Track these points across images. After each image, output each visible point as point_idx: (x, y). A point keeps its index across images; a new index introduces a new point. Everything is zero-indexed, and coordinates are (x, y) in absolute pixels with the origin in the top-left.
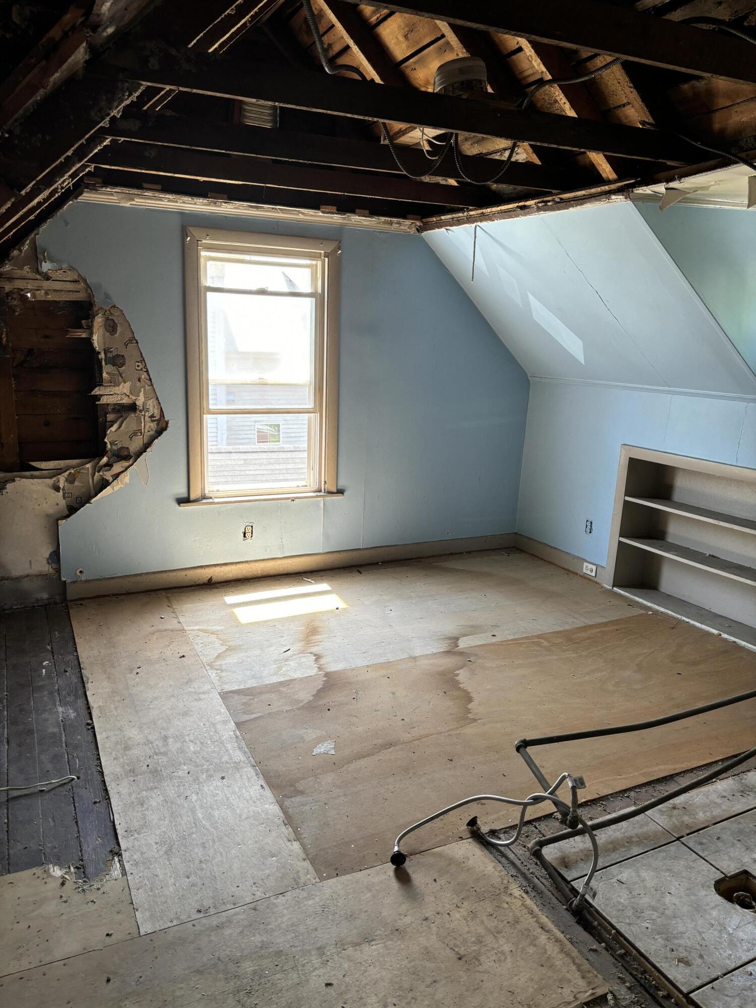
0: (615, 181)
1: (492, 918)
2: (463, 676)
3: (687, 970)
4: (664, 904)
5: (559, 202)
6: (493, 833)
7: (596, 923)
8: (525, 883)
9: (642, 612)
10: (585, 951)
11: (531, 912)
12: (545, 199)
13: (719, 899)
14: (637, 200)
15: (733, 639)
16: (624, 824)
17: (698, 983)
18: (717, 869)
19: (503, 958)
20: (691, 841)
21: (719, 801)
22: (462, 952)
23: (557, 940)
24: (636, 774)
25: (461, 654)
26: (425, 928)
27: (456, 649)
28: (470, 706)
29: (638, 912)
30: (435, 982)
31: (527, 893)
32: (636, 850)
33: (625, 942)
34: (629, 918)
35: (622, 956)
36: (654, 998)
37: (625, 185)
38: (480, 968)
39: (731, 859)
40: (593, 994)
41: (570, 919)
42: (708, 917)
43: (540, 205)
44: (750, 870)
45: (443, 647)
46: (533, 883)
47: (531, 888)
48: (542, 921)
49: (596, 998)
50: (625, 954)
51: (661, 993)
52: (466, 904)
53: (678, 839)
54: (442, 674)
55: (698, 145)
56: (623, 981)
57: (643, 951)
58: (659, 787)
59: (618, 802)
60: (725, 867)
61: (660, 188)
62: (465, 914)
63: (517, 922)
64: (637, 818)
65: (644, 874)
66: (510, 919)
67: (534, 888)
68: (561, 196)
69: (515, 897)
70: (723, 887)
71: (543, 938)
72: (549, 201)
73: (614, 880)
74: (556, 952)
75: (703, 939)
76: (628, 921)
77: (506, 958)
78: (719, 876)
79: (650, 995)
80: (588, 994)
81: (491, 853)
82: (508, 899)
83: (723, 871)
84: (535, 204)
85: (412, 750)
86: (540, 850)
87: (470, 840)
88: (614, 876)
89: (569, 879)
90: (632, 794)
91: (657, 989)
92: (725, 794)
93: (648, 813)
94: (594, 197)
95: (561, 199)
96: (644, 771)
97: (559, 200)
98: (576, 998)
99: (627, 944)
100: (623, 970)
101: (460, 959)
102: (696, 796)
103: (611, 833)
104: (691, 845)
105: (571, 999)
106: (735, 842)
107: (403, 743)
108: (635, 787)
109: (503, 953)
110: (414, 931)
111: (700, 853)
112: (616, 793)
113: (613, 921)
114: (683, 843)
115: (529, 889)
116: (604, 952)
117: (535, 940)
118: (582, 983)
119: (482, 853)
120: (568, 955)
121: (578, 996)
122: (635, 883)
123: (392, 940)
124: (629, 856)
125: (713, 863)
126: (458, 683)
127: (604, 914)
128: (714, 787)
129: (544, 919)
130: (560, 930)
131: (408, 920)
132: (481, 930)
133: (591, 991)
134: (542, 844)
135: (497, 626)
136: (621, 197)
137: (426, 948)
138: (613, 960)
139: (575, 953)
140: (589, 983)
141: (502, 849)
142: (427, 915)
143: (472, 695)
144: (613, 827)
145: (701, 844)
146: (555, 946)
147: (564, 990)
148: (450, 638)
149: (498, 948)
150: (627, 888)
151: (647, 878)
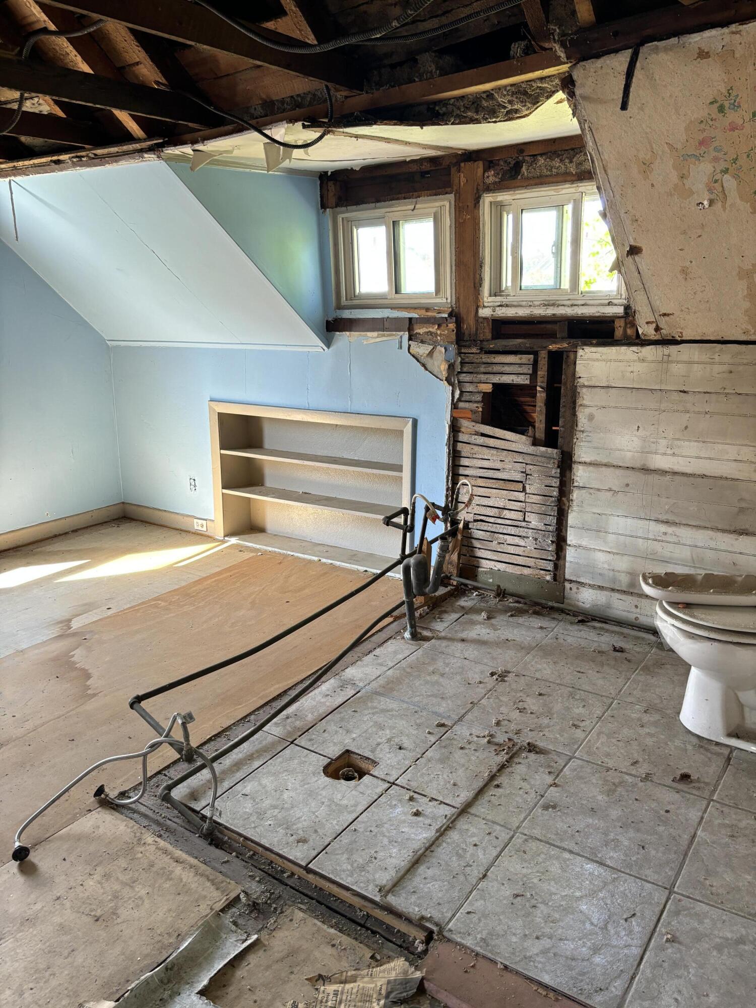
0: (145, 140)
1: (126, 871)
2: (78, 656)
3: (306, 847)
4: (284, 800)
5: (93, 158)
6: (123, 795)
7: (226, 838)
8: (157, 828)
9: (252, 555)
10: (218, 866)
11: (165, 852)
12: (79, 154)
13: (328, 780)
14: (169, 160)
15: (330, 561)
16: (245, 745)
17: (314, 853)
18: (325, 756)
19: (140, 903)
20: (302, 741)
21: (323, 700)
22: (99, 913)
23: (191, 867)
24: (255, 699)
25: (74, 634)
26: (58, 907)
27: (69, 631)
28: (88, 683)
29: (261, 815)
30: (73, 951)
31: (160, 836)
32: (257, 764)
33: (252, 844)
34: (254, 822)
35: (251, 857)
36: (281, 882)
37: (155, 144)
38: (119, 920)
39: (335, 744)
40: (227, 899)
41: (202, 844)
42: (320, 797)
43: (75, 160)
44: (350, 748)
45: (55, 632)
46: (166, 825)
47: (163, 830)
48: (176, 855)
49: (231, 902)
50: (254, 855)
51: (286, 875)
52: (99, 869)
53: (292, 743)
54: (55, 659)
55: (212, 109)
56: (252, 877)
57: (267, 845)
58: (274, 704)
59: (240, 728)
60: (331, 752)
61: (187, 150)
62: (99, 878)
63: (152, 866)
64: (255, 736)
65: (265, 781)
66: (145, 866)
67: (168, 830)
68: (94, 152)
69: (149, 845)
70: (330, 770)
71: (178, 870)
72: (83, 157)
73: (240, 795)
74: (191, 877)
75: (317, 817)
76: (253, 825)
77: (143, 901)
78: (326, 761)
79: (277, 879)
80: (223, 901)
81: (122, 814)
82: (142, 849)
83: (329, 756)
84: (70, 158)
85: (27, 744)
86: (170, 793)
87: (99, 809)
88: (239, 792)
89: (198, 809)
90: (252, 717)
91: (283, 872)
92: (328, 693)
93: (265, 729)
94: (127, 154)
95: (95, 155)
96: (261, 694)
97: (93, 156)
98: (212, 909)
99: (254, 845)
100: (253, 868)
101: (97, 920)
102: (306, 702)
103: (234, 756)
104: (303, 744)
105: (209, 911)
106: (338, 729)
107: (17, 738)
108: (255, 711)
109: (140, 898)
110: (47, 914)
111: (310, 748)
112: (238, 721)
113: (240, 831)
114: (296, 745)
115: (162, 832)
116: (235, 860)
117: (171, 874)
118: (216, 894)
119: (113, 817)
120: (202, 875)
121: (213, 907)
122: (257, 792)
123: (23, 931)
124: (251, 771)
125: (321, 753)
126: (74, 663)
127: (232, 827)
128: (319, 689)
129: (178, 853)
130: (193, 857)
131: (38, 906)
132: (117, 887)
133: (225, 898)
134: (170, 788)
135: (112, 599)
136: (153, 156)
137: (61, 924)
138: (244, 863)
139: (208, 871)
140: (223, 892)
141: (133, 806)
142: (58, 895)
143: (90, 671)
144: (236, 751)
145: (311, 740)
146: (189, 873)
147: (201, 906)
148: (61, 622)
149: (135, 895)
150: (251, 798)
151: (268, 784)
